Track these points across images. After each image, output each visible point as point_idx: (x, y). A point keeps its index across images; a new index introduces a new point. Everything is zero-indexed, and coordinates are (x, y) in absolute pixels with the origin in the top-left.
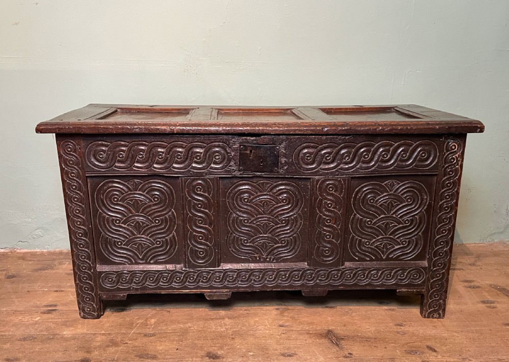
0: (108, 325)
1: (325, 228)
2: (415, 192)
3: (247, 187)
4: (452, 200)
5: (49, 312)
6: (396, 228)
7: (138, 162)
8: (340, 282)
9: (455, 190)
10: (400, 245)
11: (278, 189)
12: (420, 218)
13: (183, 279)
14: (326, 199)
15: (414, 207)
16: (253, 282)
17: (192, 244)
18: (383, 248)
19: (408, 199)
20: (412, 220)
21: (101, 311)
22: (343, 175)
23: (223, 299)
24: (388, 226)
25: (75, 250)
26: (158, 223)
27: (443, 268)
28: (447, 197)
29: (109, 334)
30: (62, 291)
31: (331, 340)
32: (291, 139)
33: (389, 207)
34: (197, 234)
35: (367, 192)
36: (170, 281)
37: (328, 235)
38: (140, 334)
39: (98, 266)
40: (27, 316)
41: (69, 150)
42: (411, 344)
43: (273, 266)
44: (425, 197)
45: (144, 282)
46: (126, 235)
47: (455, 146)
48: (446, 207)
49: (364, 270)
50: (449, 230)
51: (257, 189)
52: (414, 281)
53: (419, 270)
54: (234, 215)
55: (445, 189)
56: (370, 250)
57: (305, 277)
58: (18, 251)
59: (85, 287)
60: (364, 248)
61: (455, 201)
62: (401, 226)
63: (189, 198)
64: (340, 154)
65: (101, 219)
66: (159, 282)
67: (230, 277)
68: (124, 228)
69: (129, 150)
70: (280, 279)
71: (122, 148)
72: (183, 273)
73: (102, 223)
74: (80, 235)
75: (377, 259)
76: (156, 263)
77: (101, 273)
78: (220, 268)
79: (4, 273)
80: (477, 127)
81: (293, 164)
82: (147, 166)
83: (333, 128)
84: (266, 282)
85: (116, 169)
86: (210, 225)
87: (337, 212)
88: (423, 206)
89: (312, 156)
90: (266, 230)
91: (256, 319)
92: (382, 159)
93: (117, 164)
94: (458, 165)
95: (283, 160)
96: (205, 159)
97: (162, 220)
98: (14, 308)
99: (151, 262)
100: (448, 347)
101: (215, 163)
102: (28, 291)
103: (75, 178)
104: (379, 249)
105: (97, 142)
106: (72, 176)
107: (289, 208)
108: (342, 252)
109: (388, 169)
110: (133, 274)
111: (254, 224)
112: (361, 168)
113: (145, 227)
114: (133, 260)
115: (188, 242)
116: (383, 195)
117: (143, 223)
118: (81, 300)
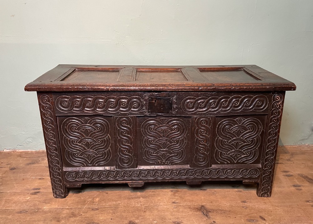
0: (71, 202)
1: (200, 145)
2: (254, 124)
3: (153, 122)
4: (276, 129)
5: (35, 193)
6: (243, 145)
7: (87, 107)
8: (209, 176)
9: (278, 123)
10: (245, 155)
11: (172, 122)
12: (257, 139)
13: (115, 175)
14: (201, 129)
15: (254, 133)
16: (157, 176)
17: (120, 155)
18: (235, 157)
19: (250, 128)
20: (252, 141)
21: (66, 194)
22: (211, 115)
23: (139, 186)
24: (238, 144)
25: (50, 159)
26: (100, 142)
27: (271, 169)
28: (273, 128)
29: (71, 209)
30: (43, 179)
31: (203, 213)
32: (179, 94)
33: (239, 133)
34: (123, 149)
35: (225, 124)
36: (108, 176)
37: (202, 149)
38: (89, 208)
39: (64, 167)
40: (22, 196)
41: (45, 100)
42: (250, 215)
43: (169, 167)
44: (260, 127)
45: (92, 177)
46: (80, 150)
47: (278, 98)
48: (272, 133)
49: (223, 169)
50: (274, 146)
51: (160, 122)
52: (253, 176)
53: (256, 170)
54: (146, 138)
55: (272, 123)
56: (227, 158)
57: (188, 174)
58: (17, 151)
59: (56, 180)
60: (223, 157)
61: (278, 130)
62: (246, 144)
63: (119, 128)
64: (209, 103)
65: (66, 141)
66: (101, 177)
67: (143, 174)
68: (80, 146)
69: (82, 100)
70: (173, 175)
71: (78, 99)
72: (115, 172)
73: (66, 143)
74: (53, 150)
75: (231, 163)
76: (99, 166)
77: (66, 172)
78: (137, 168)
79: (9, 166)
80: (292, 88)
81: (181, 109)
82: (93, 109)
83: (205, 88)
84: (165, 176)
85: (74, 111)
86: (131, 144)
87: (207, 136)
88: (259, 132)
89: (192, 104)
90: (165, 145)
91: (159, 198)
92: (234, 105)
93: (74, 109)
94: (280, 109)
95: (175, 106)
96: (128, 105)
97: (102, 140)
98: (14, 191)
99: (96, 165)
100: (272, 217)
101: (134, 108)
102: (23, 179)
103: (49, 117)
104: (233, 158)
105: (62, 96)
106: (47, 116)
107: (179, 134)
108: (210, 159)
109: (238, 111)
110: (85, 172)
111: (157, 143)
112: (221, 111)
113: (92, 145)
114: (85, 164)
115: (118, 154)
116: (235, 126)
117: (91, 143)
118: (54, 188)
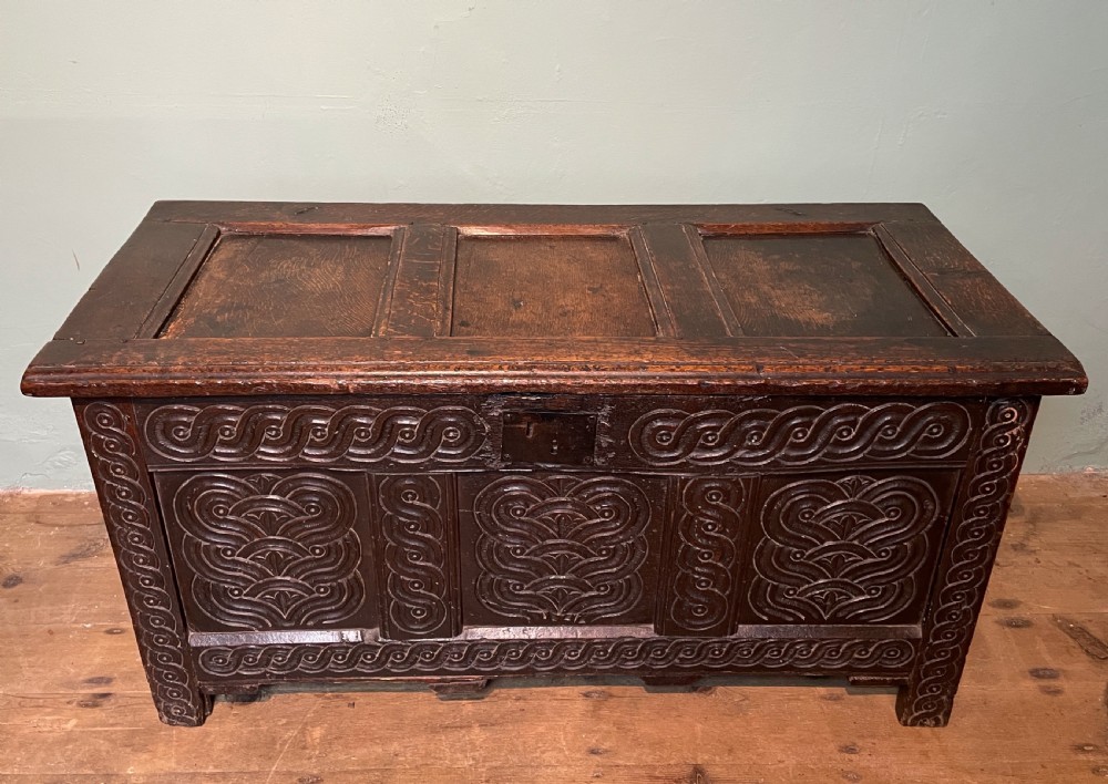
0: (222, 745)
1: (697, 569)
2: (909, 499)
3: (520, 488)
4: (991, 518)
5: (96, 701)
6: (857, 565)
7: (267, 444)
8: (725, 663)
9: (1001, 500)
10: (863, 594)
11: (592, 491)
12: (915, 548)
13: (379, 658)
14: (702, 515)
15: (903, 527)
16: (532, 662)
17: (398, 597)
18: (825, 600)
19: (892, 511)
20: (896, 551)
22: (743, 472)
24: (840, 562)
25: (137, 608)
26: (321, 553)
27: (956, 642)
28: (982, 512)
29: (224, 776)
32: (624, 402)
34: (408, 579)
35: (799, 498)
36: (353, 660)
37: (703, 581)
38: (290, 774)
39: (191, 633)
40: (50, 714)
41: (105, 421)
43: (579, 633)
44: (931, 507)
45: (294, 663)
46: (249, 577)
47: (1012, 413)
48: (975, 531)
49: (780, 641)
50: (979, 573)
51: (545, 490)
52: (888, 662)
53: (901, 645)
54: (492, 540)
55: (979, 497)
56: (796, 603)
57: (648, 654)
58: (26, 492)
59: (167, 674)
60: (782, 600)
61: (997, 519)
62: (869, 560)
63: (389, 513)
64: (739, 432)
65: (192, 549)
66: (327, 664)
67: (483, 653)
68: (245, 565)
69: (246, 421)
70: (595, 656)
71: (229, 419)
72: (379, 647)
73: (194, 555)
74: (147, 582)
75: (809, 620)
76: (319, 627)
77: (199, 649)
78: (461, 637)
80: (1070, 384)
81: (629, 450)
82: (289, 451)
83: (725, 383)
84: (562, 662)
85: (217, 458)
86: (438, 562)
87: (725, 540)
88: (924, 524)
89: (673, 434)
90: (563, 565)
91: (541, 729)
92: (836, 439)
93: (217, 450)
95: (605, 440)
96: (424, 437)
97: (329, 548)
99: (309, 624)
101: (447, 446)
103: (123, 477)
104: (817, 603)
105: (168, 407)
106: (116, 473)
107: (617, 528)
108: (732, 611)
109: (850, 459)
110: (272, 650)
111: (536, 556)
112: (786, 458)
113: (290, 561)
114: (267, 621)
115: (388, 593)
116: (834, 504)
117: (286, 555)
118: (160, 696)
